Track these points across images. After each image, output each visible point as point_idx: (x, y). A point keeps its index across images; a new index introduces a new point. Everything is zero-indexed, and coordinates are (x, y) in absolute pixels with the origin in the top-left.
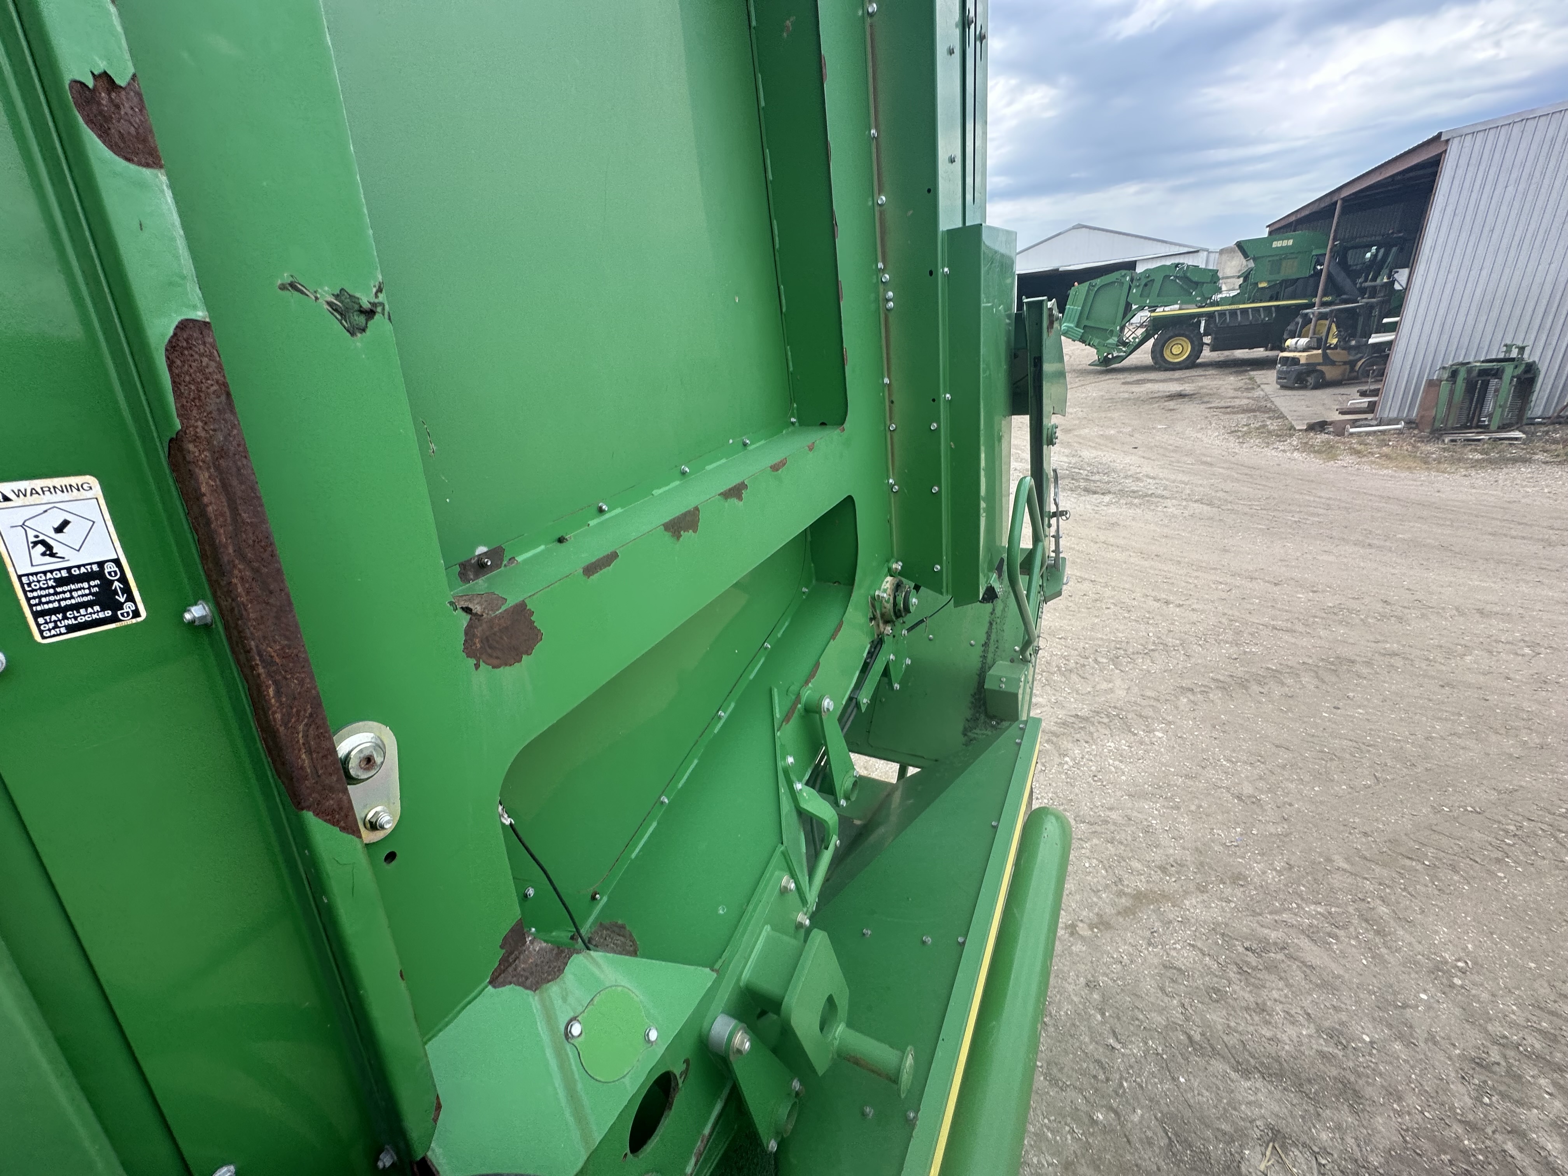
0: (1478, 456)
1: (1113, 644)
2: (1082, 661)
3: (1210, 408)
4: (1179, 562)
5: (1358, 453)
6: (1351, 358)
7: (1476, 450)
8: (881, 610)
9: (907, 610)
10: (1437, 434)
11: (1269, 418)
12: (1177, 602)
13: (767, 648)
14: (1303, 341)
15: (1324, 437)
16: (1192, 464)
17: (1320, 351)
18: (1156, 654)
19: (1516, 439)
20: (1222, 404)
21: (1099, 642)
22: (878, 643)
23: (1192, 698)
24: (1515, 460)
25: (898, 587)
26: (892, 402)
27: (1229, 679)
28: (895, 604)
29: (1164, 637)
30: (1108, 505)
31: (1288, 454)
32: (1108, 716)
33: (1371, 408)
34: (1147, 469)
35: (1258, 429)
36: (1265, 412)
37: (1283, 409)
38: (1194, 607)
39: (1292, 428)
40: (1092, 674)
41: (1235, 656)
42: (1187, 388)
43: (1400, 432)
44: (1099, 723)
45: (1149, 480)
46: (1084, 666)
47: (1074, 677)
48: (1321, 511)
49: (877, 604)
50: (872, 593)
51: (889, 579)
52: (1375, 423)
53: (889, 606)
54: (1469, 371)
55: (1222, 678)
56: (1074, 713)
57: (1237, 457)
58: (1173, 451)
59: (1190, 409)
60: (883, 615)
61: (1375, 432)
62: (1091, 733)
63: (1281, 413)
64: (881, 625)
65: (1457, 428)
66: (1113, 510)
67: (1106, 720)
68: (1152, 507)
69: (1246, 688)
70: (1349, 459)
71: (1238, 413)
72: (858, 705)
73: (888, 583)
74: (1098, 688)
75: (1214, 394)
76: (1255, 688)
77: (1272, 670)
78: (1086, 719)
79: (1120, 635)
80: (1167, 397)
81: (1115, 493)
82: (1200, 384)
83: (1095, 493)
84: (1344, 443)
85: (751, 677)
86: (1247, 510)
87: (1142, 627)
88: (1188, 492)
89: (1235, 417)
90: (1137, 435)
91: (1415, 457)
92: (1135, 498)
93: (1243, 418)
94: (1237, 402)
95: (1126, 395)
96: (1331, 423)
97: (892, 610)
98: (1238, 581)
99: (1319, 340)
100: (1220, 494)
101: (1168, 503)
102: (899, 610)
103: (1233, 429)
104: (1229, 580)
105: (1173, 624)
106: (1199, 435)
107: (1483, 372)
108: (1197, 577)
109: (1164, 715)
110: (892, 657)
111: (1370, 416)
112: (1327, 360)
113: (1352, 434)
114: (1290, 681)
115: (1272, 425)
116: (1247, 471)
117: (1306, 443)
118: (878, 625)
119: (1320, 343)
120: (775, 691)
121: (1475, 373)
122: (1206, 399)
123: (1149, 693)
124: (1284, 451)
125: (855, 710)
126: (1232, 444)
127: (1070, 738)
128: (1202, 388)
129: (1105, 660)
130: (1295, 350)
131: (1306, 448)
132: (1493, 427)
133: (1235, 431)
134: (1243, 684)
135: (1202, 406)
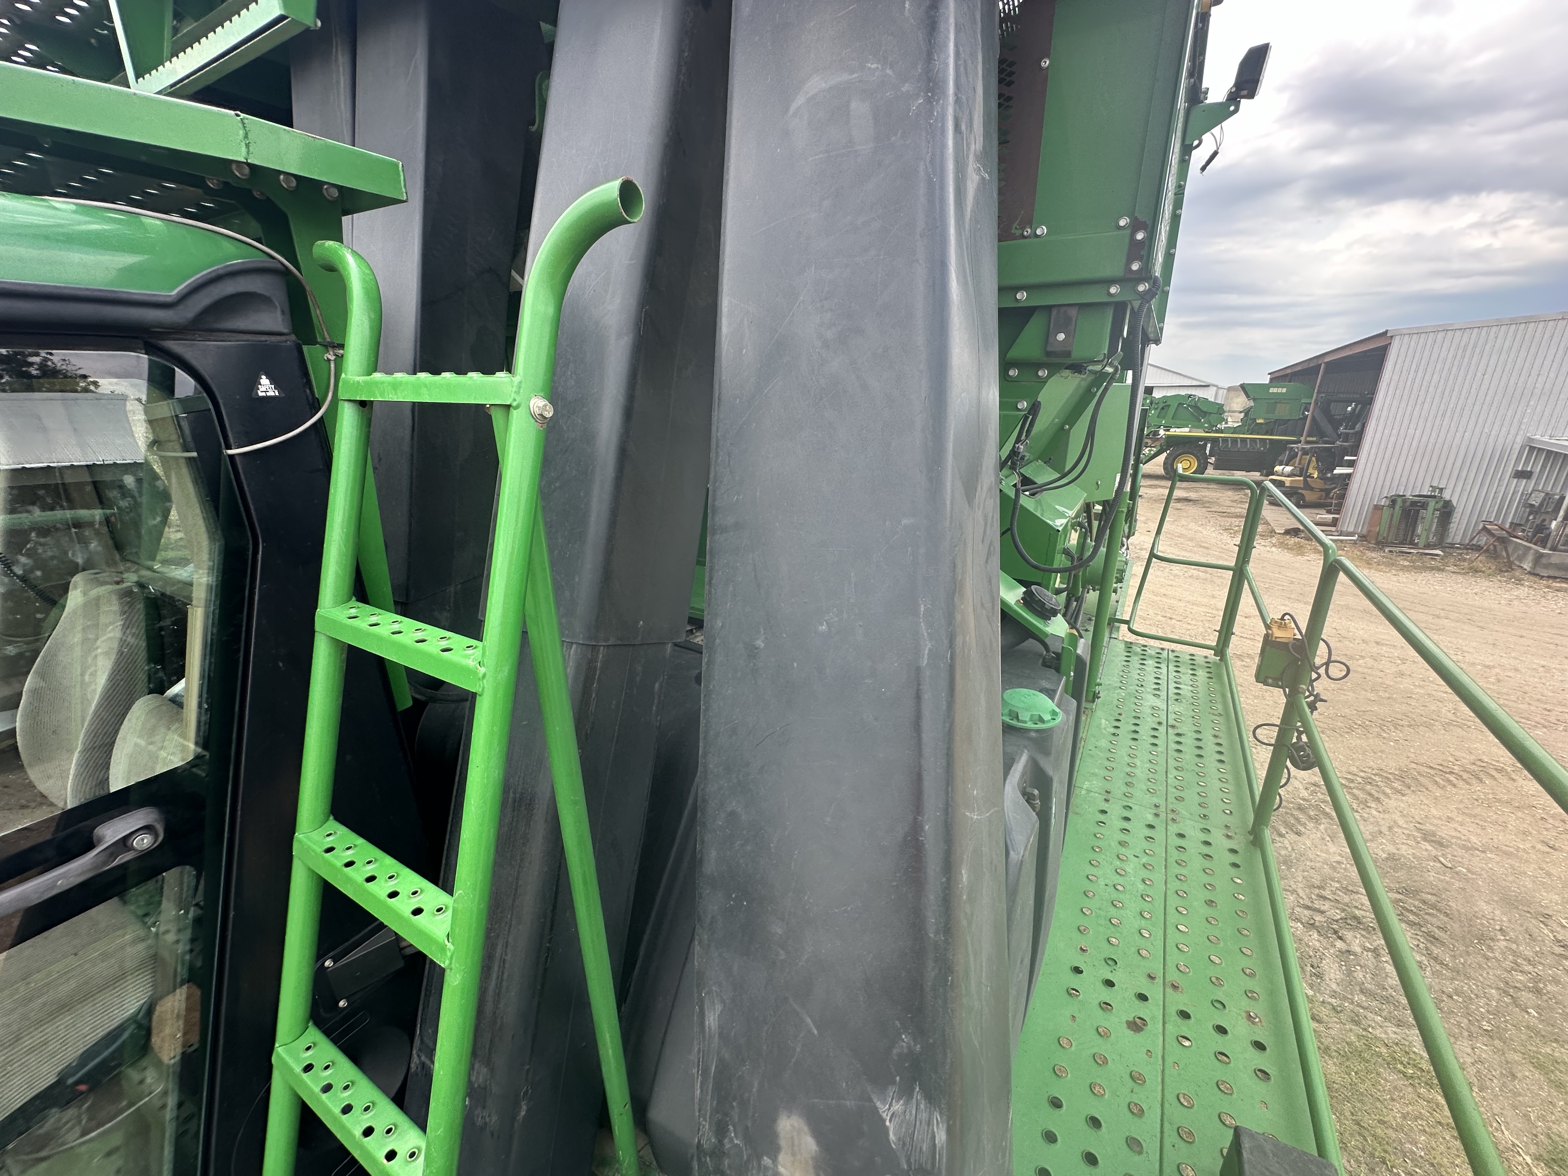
0: (1406, 563)
3: (1210, 511)
6: (1327, 487)
7: (1405, 560)
10: (1381, 544)
14: (1288, 469)
15: (1297, 540)
17: (1301, 478)
19: (1437, 555)
20: (1220, 510)
24: (1432, 569)
31: (1268, 548)
33: (1334, 523)
37: (1268, 518)
39: (1273, 531)
42: (1193, 495)
43: (1355, 543)
54: (1404, 501)
58: (1178, 537)
59: (1194, 510)
63: (1267, 521)
65: (1395, 544)
70: (1312, 556)
71: (1232, 517)
75: (1215, 502)
82: (1203, 494)
84: (1311, 545)
89: (1229, 520)
90: (1150, 523)
91: (1361, 559)
94: (1232, 510)
99: (1302, 470)
103: (1227, 528)
104: (1214, 612)
106: (1200, 529)
107: (1414, 503)
111: (1333, 529)
112: (1307, 486)
117: (1282, 543)
119: (1302, 472)
121: (1408, 504)
122: (1207, 505)
124: (1265, 546)
128: (1205, 497)
130: (1282, 475)
131: (1282, 545)
132: (1421, 545)
135: (1204, 509)
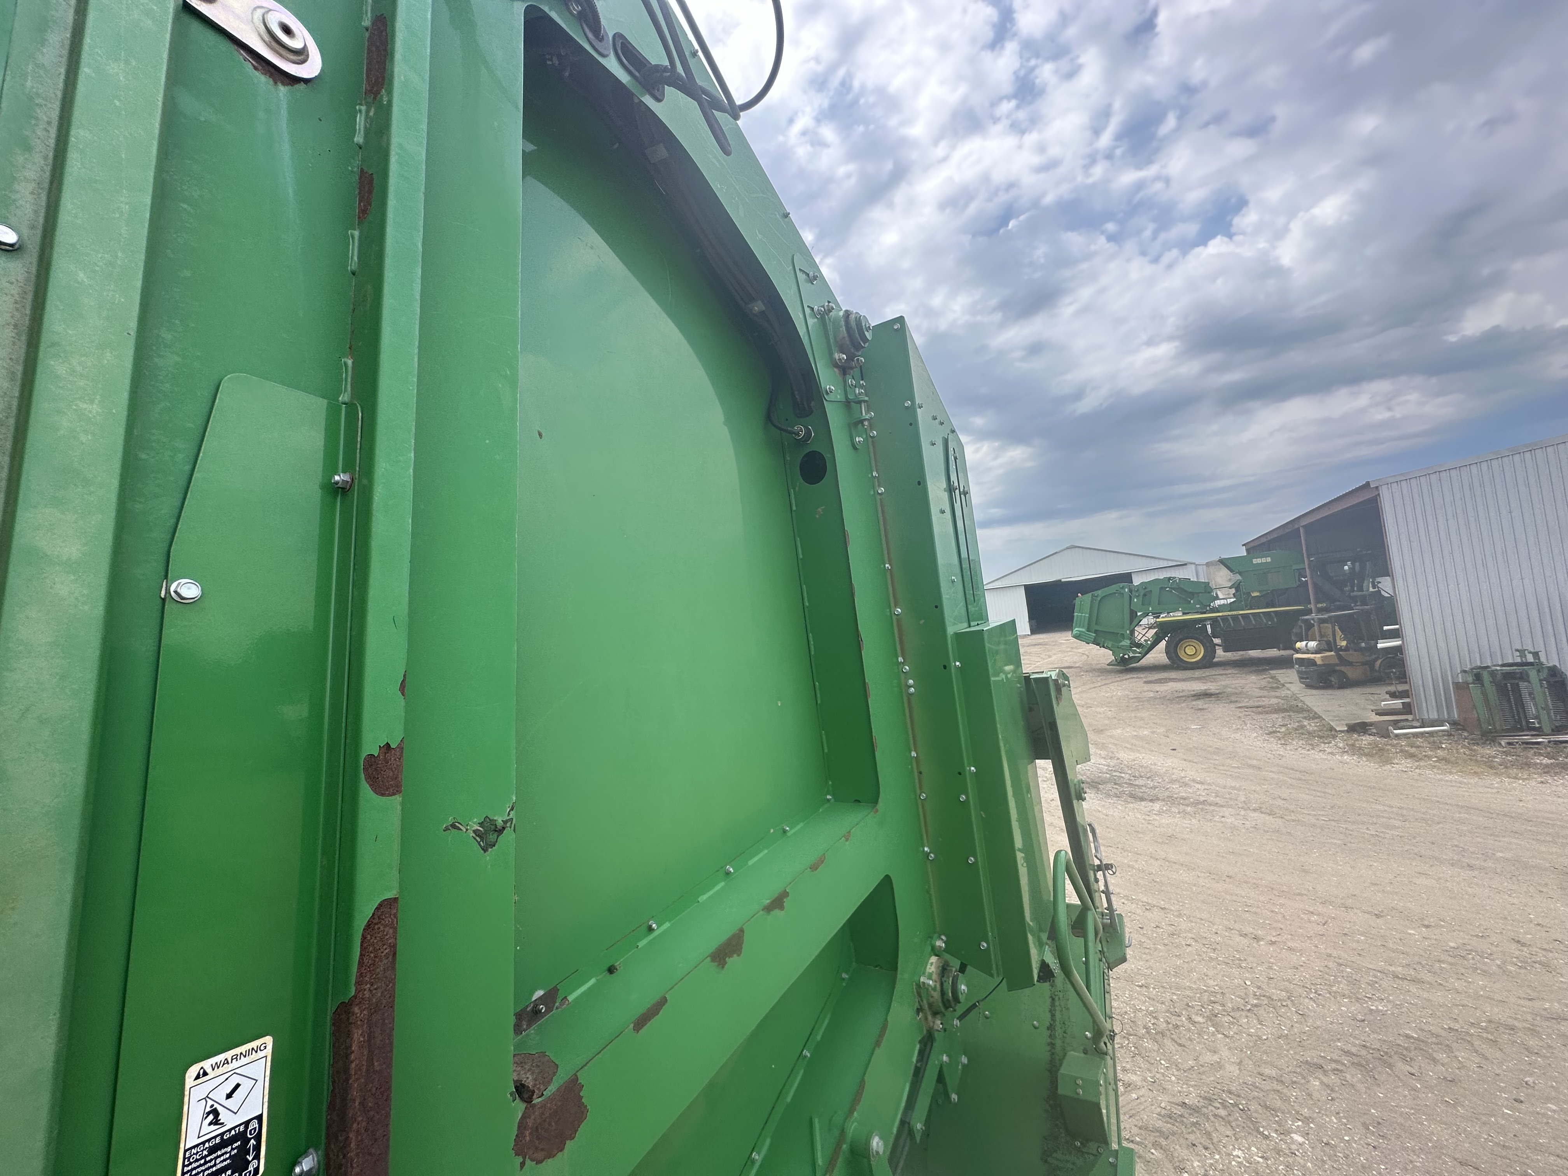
1: (1206, 996)
2: (1174, 1020)
3: (1240, 707)
4: (1257, 886)
5: (1412, 756)
6: (1368, 658)
7: (1540, 754)
8: (928, 1000)
9: (956, 1000)
10: (1489, 737)
11: (1305, 718)
12: (1269, 938)
13: (806, 1056)
14: (1312, 644)
15: (1370, 738)
16: (1238, 768)
17: (1333, 653)
18: (1261, 1011)
20: (1251, 703)
21: (1188, 993)
22: (928, 1041)
23: (1325, 1080)
25: (944, 970)
26: (921, 773)
27: (1363, 1052)
28: (943, 993)
29: (1264, 987)
30: (1159, 813)
31: (1338, 757)
32: (1224, 1105)
33: (1407, 709)
34: (1191, 773)
35: (1296, 729)
36: (1299, 712)
37: (1315, 709)
38: (1290, 944)
39: (1332, 729)
40: (1190, 1040)
41: (1360, 1017)
42: (1210, 687)
43: (1449, 734)
44: (1215, 1116)
45: (1199, 786)
46: (1177, 1027)
47: (1168, 1042)
48: (1398, 823)
49: (924, 994)
50: (916, 978)
51: (934, 959)
52: (1418, 724)
53: (936, 995)
54: (1493, 674)
55: (1354, 1050)
56: (1180, 1100)
57: (1284, 759)
58: (1214, 753)
59: (1219, 709)
60: (930, 1005)
61: (1422, 734)
62: (1208, 1134)
63: (1316, 713)
64: (930, 1018)
65: (1507, 731)
66: (1165, 820)
67: (1223, 1112)
68: (1209, 817)
69: (1391, 1066)
70: (1405, 764)
71: (1271, 713)
72: (911, 1133)
73: (933, 964)
74: (1202, 1060)
75: (1240, 693)
76: (1402, 1067)
77: (1413, 1037)
78: (1195, 1110)
79: (1211, 982)
80: (1194, 696)
81: (1163, 800)
82: (1223, 683)
83: (1142, 799)
84: (1393, 745)
85: (789, 1099)
86: (1313, 821)
87: (1235, 971)
88: (1243, 799)
89: (1269, 717)
90: (1171, 736)
91: (1476, 761)
92: (1187, 805)
93: (1278, 718)
94: (1266, 702)
95: (1152, 694)
96: (1371, 724)
97: (940, 1000)
98: (1330, 910)
99: (1328, 643)
100: (1280, 802)
101: (1226, 811)
102: (948, 1000)
103: (1270, 729)
104: (1320, 909)
105: (1270, 968)
106: (1238, 736)
107: (1507, 676)
108: (1282, 905)
109: (1297, 1108)
110: (945, 1058)
111: (1410, 717)
112: (1343, 661)
113: (1397, 736)
114: (1442, 1056)
115: (1311, 726)
116: (1298, 775)
117: (1353, 745)
118: (926, 1019)
119: (1329, 646)
120: (816, 1121)
121: (1499, 677)
122: (1233, 699)
123: (1267, 1071)
124: (1332, 753)
125: (908, 1141)
126: (1274, 745)
127: (1182, 1141)
128: (1226, 686)
129: (1200, 1019)
130: (1308, 652)
131: (1355, 750)
132: (1547, 729)
133: (1274, 732)
134: (1385, 1061)
135: (1232, 705)
